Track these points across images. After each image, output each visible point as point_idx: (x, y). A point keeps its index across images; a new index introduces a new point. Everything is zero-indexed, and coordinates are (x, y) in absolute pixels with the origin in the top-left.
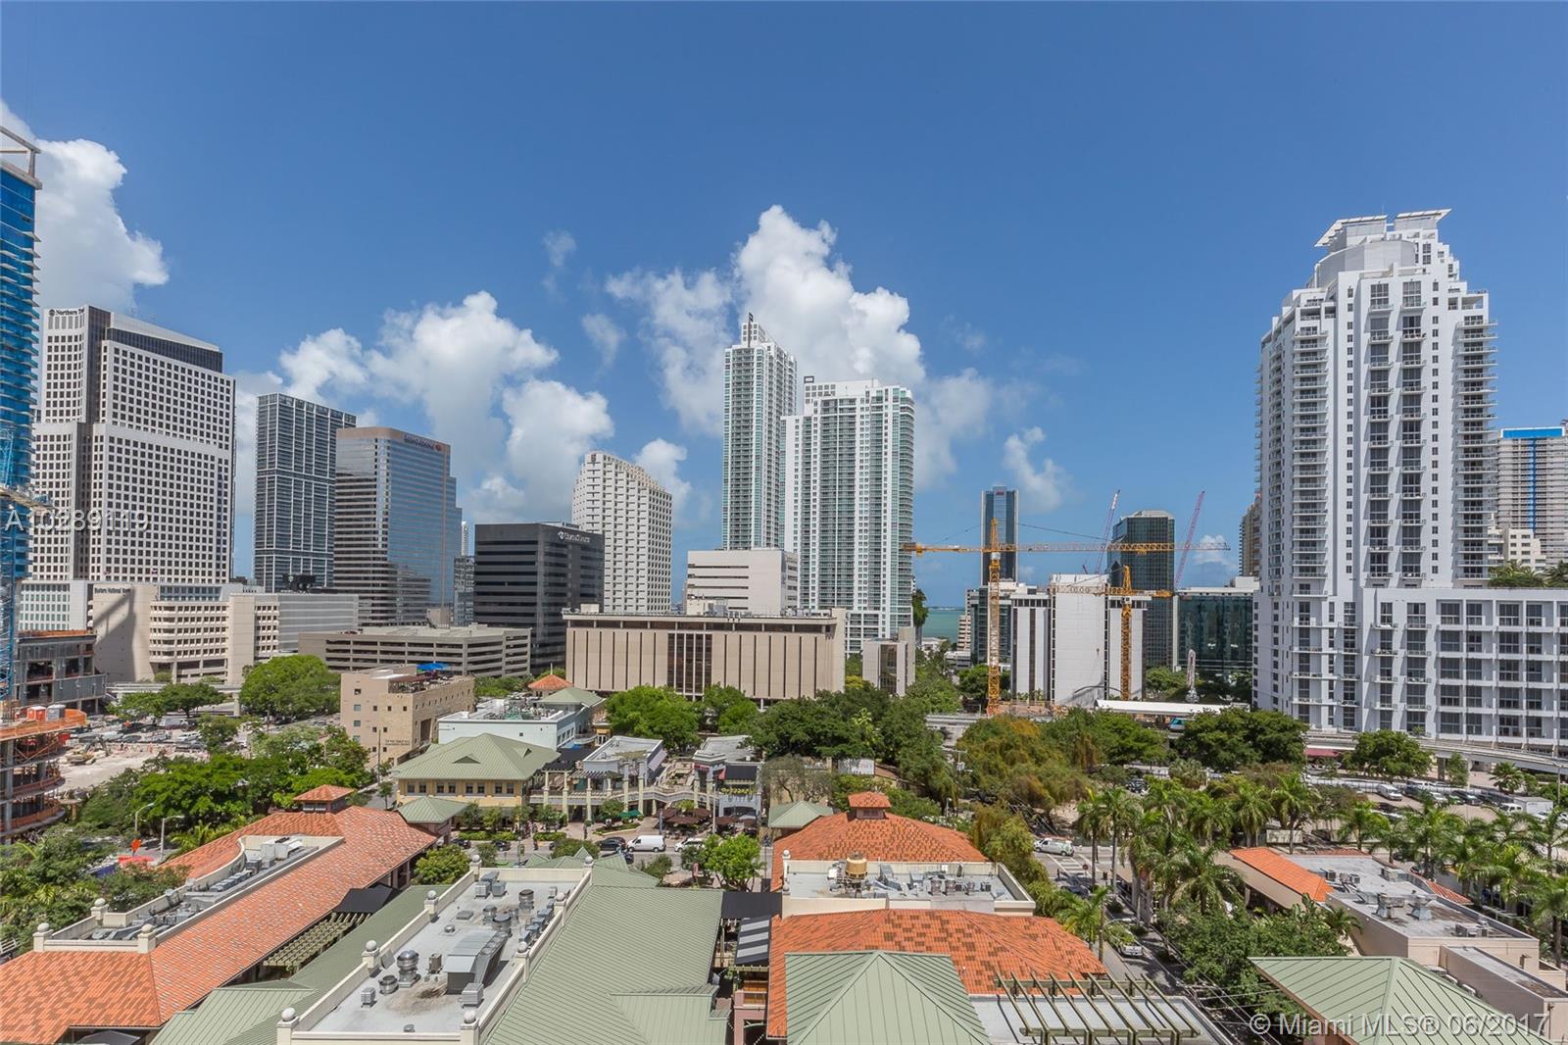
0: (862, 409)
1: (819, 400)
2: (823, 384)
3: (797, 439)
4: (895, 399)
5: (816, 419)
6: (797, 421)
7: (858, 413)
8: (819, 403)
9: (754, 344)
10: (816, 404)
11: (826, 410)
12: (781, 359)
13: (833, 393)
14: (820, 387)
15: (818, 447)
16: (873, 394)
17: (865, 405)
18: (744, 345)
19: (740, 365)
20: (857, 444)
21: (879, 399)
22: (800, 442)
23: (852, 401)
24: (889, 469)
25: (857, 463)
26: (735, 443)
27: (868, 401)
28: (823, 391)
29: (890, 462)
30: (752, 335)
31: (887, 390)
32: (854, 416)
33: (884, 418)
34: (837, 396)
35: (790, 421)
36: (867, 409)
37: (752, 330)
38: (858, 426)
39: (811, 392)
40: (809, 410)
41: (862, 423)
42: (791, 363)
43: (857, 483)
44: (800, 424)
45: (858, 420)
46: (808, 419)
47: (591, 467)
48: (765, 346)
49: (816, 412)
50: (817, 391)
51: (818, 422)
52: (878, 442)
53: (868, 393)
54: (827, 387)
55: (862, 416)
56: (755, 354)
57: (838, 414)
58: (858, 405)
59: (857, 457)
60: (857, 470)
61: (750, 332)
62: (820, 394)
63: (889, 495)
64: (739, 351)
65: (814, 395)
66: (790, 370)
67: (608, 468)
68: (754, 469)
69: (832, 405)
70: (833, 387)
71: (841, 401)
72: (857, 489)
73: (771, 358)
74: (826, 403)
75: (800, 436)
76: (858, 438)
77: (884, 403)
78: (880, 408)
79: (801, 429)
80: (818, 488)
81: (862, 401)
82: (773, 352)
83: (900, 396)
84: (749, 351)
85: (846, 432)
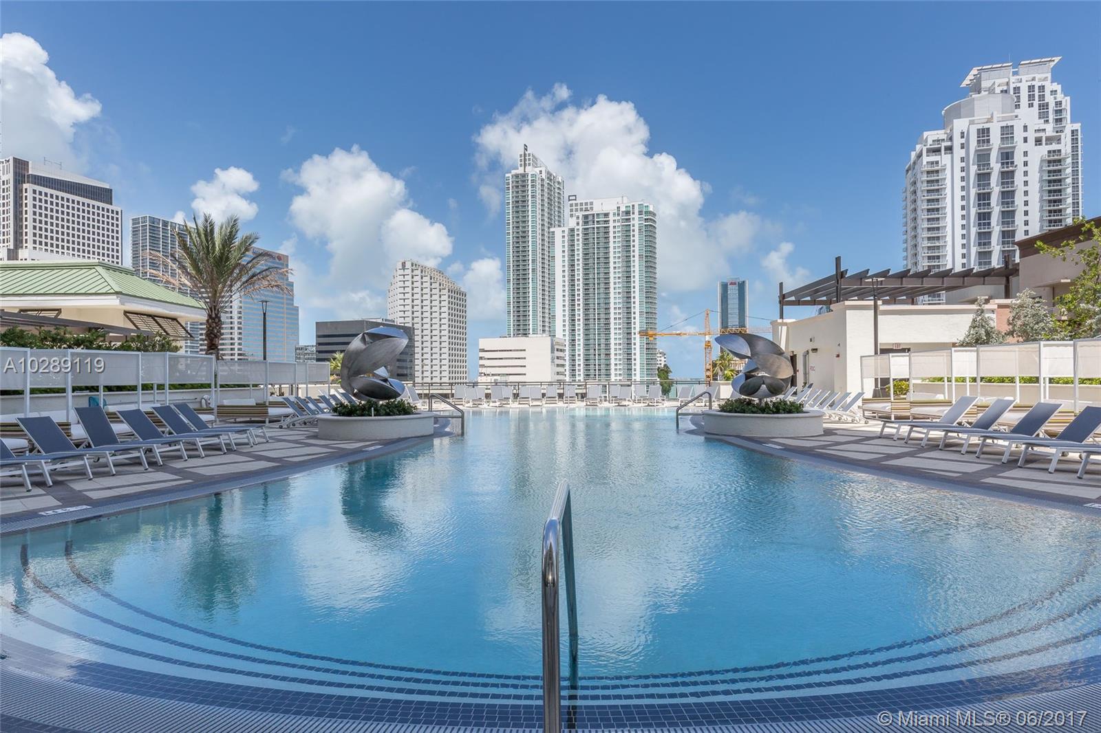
0: (614, 221)
1: (580, 214)
2: (584, 202)
3: (564, 246)
4: (640, 213)
5: (578, 230)
6: (563, 231)
7: (611, 224)
8: (581, 217)
9: (529, 170)
10: (578, 218)
11: (586, 223)
12: (551, 180)
13: (592, 208)
14: (581, 204)
15: (581, 252)
16: (623, 209)
17: (617, 218)
18: (520, 171)
19: (517, 187)
20: (611, 250)
21: (628, 213)
22: (566, 249)
23: (606, 215)
24: (637, 269)
25: (612, 265)
26: (516, 250)
27: (618, 215)
28: (584, 207)
29: (637, 263)
30: (527, 162)
31: (633, 206)
32: (608, 227)
33: (632, 228)
34: (595, 211)
35: (558, 232)
36: (618, 221)
37: (527, 158)
38: (611, 235)
39: (574, 208)
40: (572, 223)
41: (614, 232)
42: (559, 183)
43: (612, 280)
44: (566, 234)
45: (611, 230)
46: (572, 230)
47: (401, 272)
48: (537, 170)
49: (578, 224)
50: (579, 207)
51: (580, 233)
52: (627, 247)
53: (618, 208)
54: (586, 204)
55: (614, 227)
56: (530, 178)
57: (596, 226)
58: (611, 218)
59: (612, 260)
60: (612, 270)
61: (525, 160)
62: (581, 210)
63: (637, 289)
64: (517, 176)
65: (577, 210)
66: (559, 188)
67: (416, 272)
68: (530, 271)
69: (590, 218)
70: (592, 203)
71: (598, 215)
72: (612, 285)
73: (542, 180)
74: (586, 217)
75: (566, 244)
76: (611, 245)
77: (632, 216)
78: (628, 220)
79: (566, 239)
80: (581, 285)
81: (614, 214)
82: (544, 176)
83: (644, 210)
84: (524, 175)
85: (602, 240)
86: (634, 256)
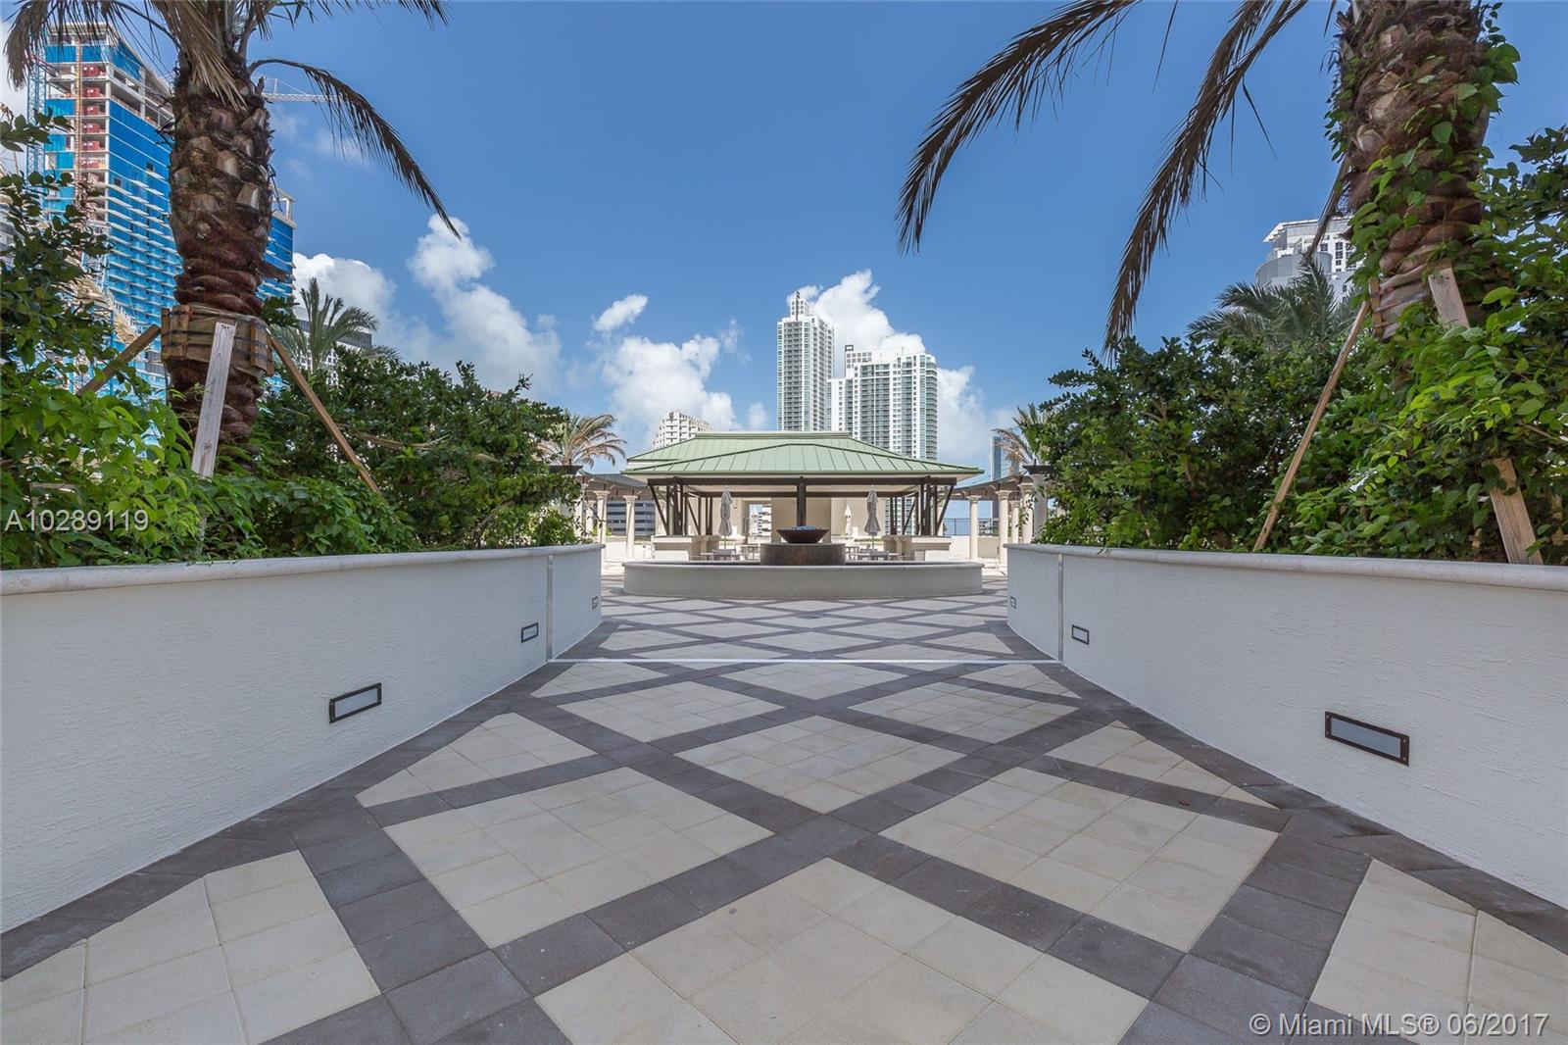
0: (895, 372)
1: (859, 365)
2: (862, 352)
3: (840, 398)
4: (922, 364)
5: (856, 381)
6: (840, 383)
7: (891, 376)
8: (859, 368)
9: (802, 318)
10: (856, 369)
11: (864, 374)
12: (823, 329)
13: (870, 360)
14: (859, 355)
15: (859, 404)
16: (904, 360)
17: (897, 370)
18: (793, 319)
19: (790, 336)
20: (891, 402)
21: (909, 364)
22: (843, 401)
23: (886, 366)
24: (918, 423)
25: (891, 418)
26: (787, 410)
27: (899, 366)
28: (862, 357)
29: (918, 417)
30: (800, 310)
31: (915, 357)
32: (888, 379)
33: (913, 380)
34: (874, 362)
35: (835, 383)
36: (899, 373)
37: (800, 305)
38: (891, 387)
39: (851, 358)
40: (850, 374)
41: (895, 385)
42: (830, 332)
43: (891, 434)
44: (843, 385)
45: (891, 382)
46: (850, 381)
47: (669, 423)
48: (810, 318)
49: (856, 375)
50: (857, 358)
51: (858, 384)
52: (908, 399)
53: (899, 359)
54: (864, 354)
55: (895, 379)
56: (803, 327)
57: (875, 377)
58: (891, 369)
59: (891, 413)
60: (891, 423)
61: (797, 307)
62: (859, 360)
63: (918, 444)
64: (790, 324)
65: (854, 361)
66: (830, 337)
67: (683, 424)
68: (803, 424)
69: (869, 369)
70: (870, 354)
71: (877, 366)
72: (891, 440)
73: (815, 329)
74: (864, 368)
75: (843, 396)
76: (891, 397)
77: (913, 368)
78: (909, 372)
79: (844, 390)
81: (895, 365)
82: (817, 324)
83: (926, 361)
84: (797, 324)
85: (882, 392)
86: (915, 410)
